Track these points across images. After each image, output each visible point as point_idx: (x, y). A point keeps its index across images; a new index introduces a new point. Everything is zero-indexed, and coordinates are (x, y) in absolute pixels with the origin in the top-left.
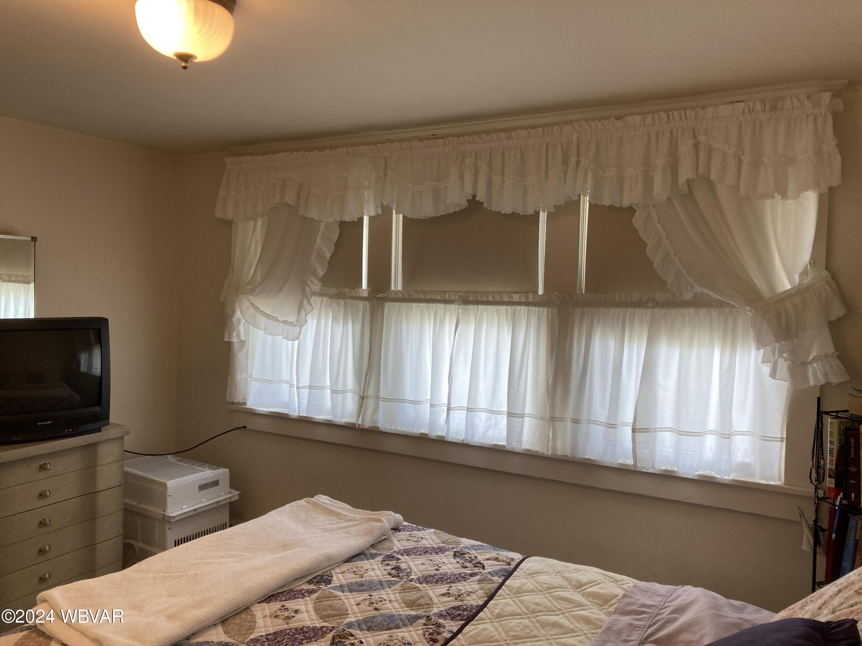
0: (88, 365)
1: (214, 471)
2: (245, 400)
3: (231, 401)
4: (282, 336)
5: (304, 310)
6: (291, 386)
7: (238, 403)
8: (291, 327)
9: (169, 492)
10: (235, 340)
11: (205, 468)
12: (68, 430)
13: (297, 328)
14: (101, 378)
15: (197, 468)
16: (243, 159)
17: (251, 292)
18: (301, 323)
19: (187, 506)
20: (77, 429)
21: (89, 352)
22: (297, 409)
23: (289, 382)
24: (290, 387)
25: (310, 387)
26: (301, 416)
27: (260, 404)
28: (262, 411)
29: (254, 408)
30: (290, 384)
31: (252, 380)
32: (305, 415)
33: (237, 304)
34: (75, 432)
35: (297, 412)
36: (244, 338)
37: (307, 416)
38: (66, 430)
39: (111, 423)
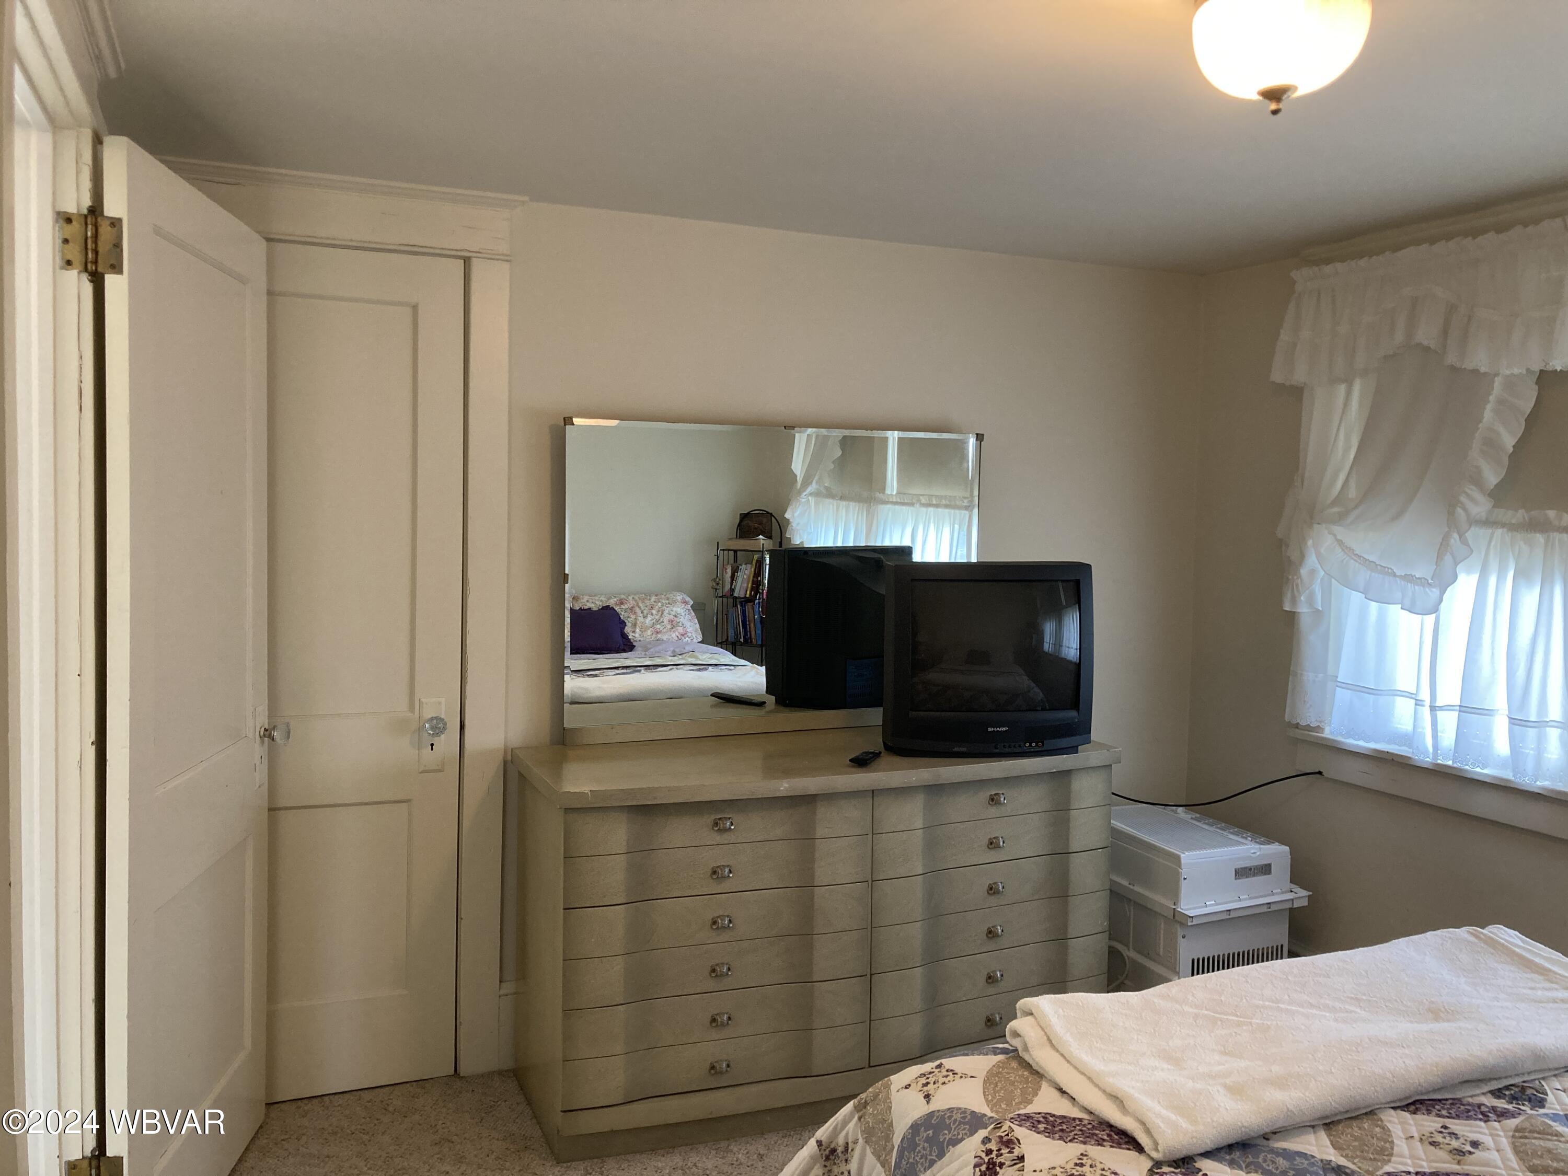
0: (1055, 641)
1: (1262, 846)
2: (1321, 722)
3: (1294, 722)
4: (1400, 606)
5: (1452, 554)
6: (1418, 703)
7: (1308, 728)
8: (1422, 588)
9: (1184, 872)
10: (1303, 609)
11: (1246, 838)
12: (1030, 745)
13: (1434, 590)
14: (1078, 665)
15: (1231, 836)
16: (1328, 269)
17: (1340, 518)
18: (1445, 581)
19: (1214, 902)
20: (1043, 745)
21: (1057, 619)
22: (1431, 750)
23: (1413, 696)
24: (1416, 704)
25: (1463, 709)
26: (1438, 764)
27: (1352, 733)
28: (1357, 746)
29: (1339, 738)
30: (1416, 700)
31: (1337, 686)
32: (1450, 763)
33: (1310, 543)
34: (1040, 749)
35: (1431, 756)
36: (1322, 607)
37: (1455, 765)
38: (1027, 745)
39: (1093, 741)
